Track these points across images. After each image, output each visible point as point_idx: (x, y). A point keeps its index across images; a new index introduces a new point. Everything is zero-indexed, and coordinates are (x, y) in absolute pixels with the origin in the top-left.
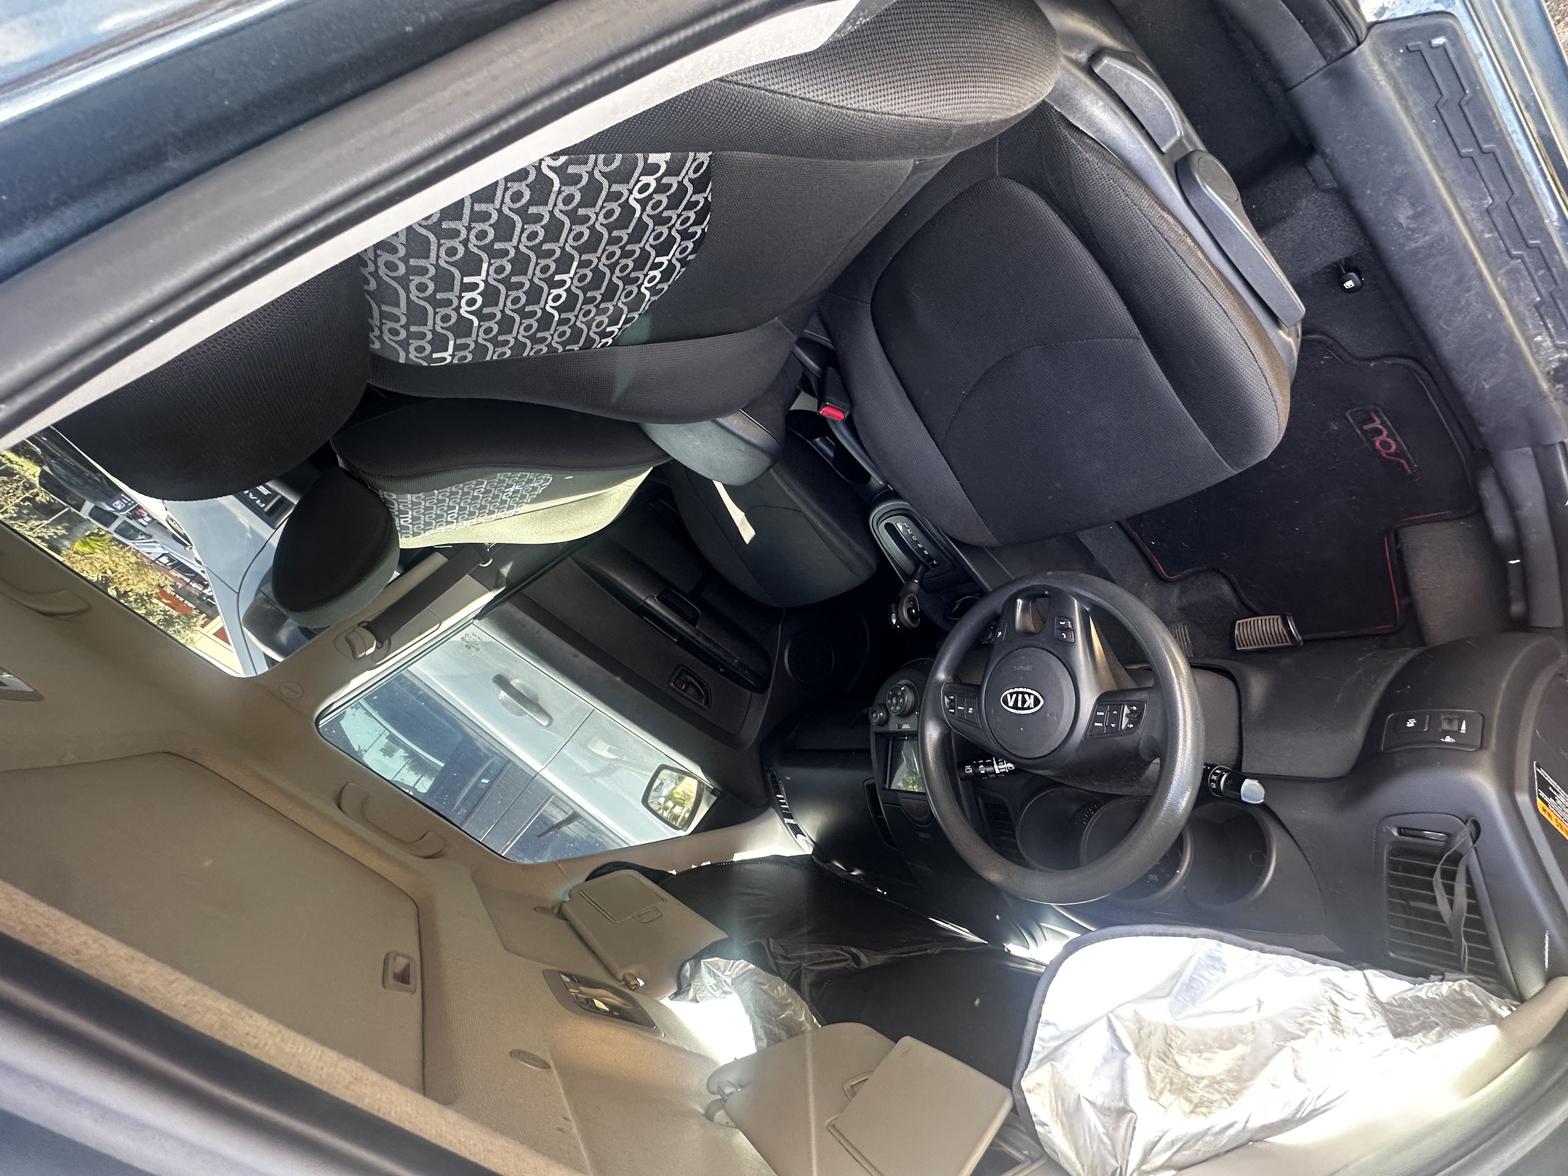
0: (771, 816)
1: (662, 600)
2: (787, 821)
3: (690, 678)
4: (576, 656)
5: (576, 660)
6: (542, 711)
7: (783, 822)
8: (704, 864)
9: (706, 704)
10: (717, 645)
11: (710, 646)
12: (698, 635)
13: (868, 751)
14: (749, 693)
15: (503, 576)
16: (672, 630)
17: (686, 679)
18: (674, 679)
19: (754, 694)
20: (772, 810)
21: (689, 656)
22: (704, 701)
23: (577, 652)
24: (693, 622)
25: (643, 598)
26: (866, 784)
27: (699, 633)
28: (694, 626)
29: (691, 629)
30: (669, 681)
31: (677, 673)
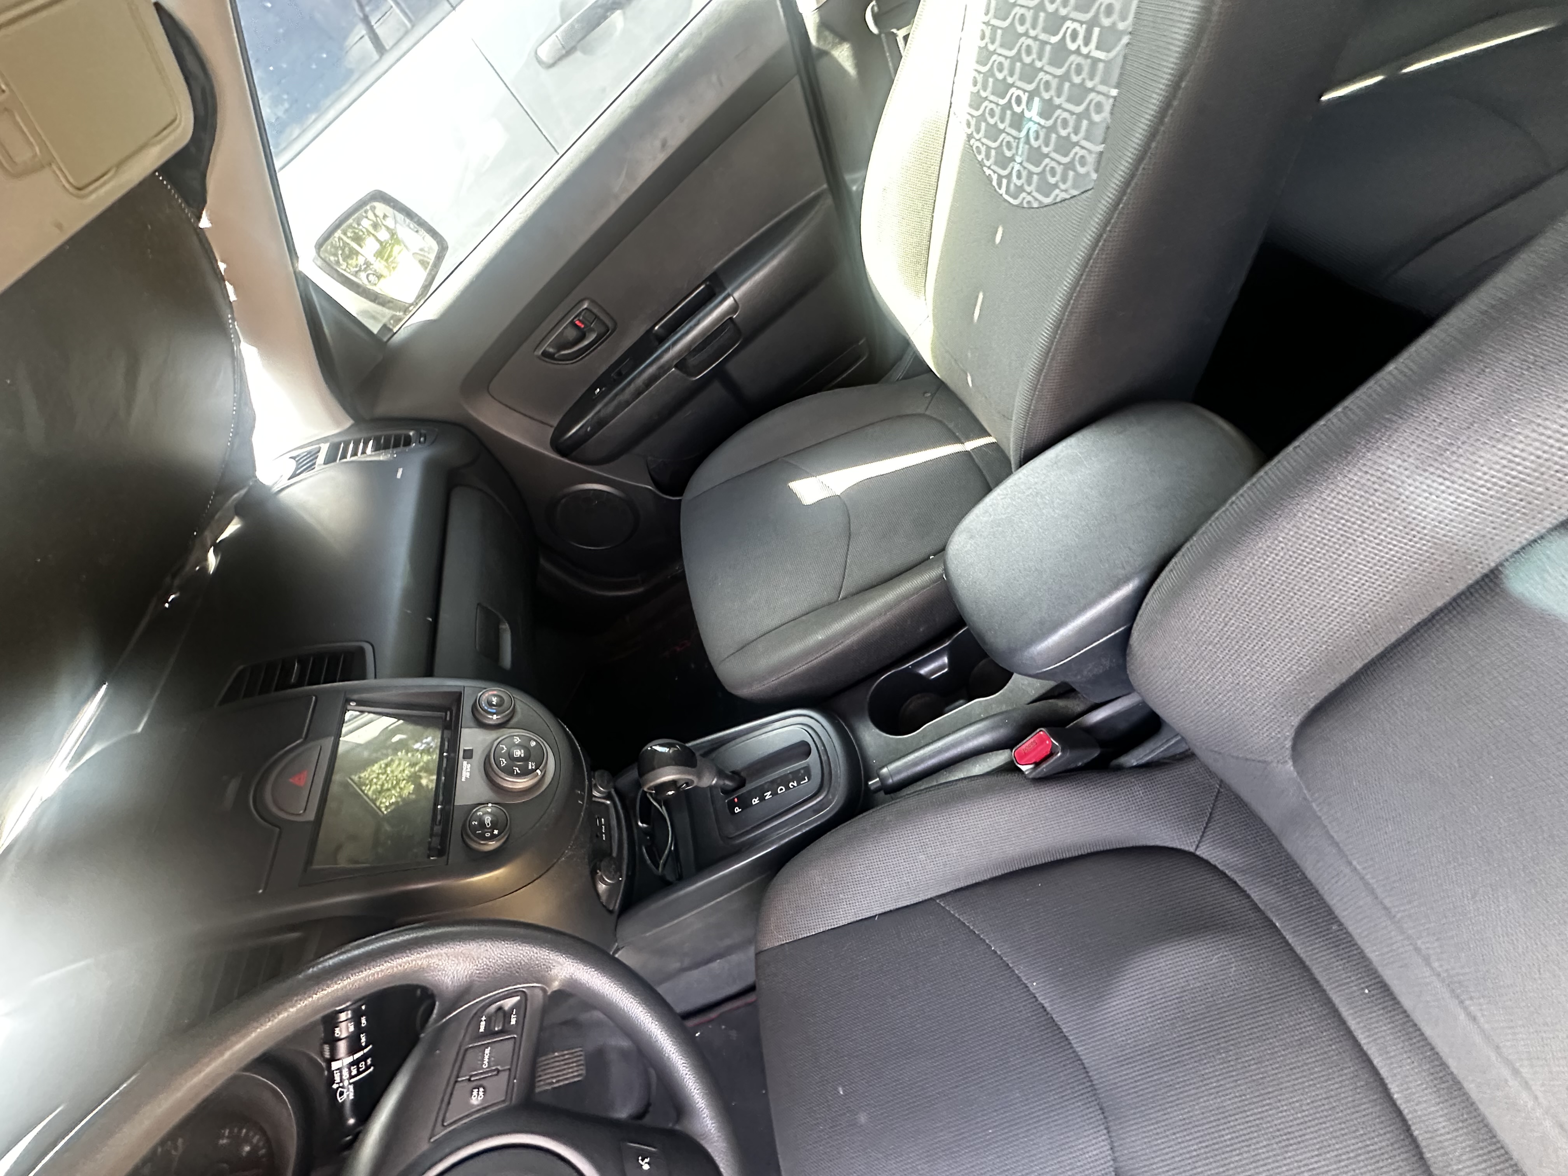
0: (338, 423)
1: (726, 324)
2: (325, 448)
3: (592, 337)
4: (664, 145)
5: (658, 143)
6: (567, 52)
7: (324, 440)
8: (230, 288)
9: (545, 354)
10: (639, 393)
11: (639, 381)
12: (661, 367)
13: (429, 672)
14: (555, 423)
15: (834, 45)
16: (673, 327)
17: (592, 330)
18: (595, 310)
19: (552, 430)
20: (349, 423)
21: (627, 343)
22: (551, 350)
23: (670, 151)
24: (681, 364)
25: (737, 295)
26: (368, 648)
27: (663, 370)
28: (676, 366)
29: (672, 359)
30: (593, 301)
31: (602, 316)
